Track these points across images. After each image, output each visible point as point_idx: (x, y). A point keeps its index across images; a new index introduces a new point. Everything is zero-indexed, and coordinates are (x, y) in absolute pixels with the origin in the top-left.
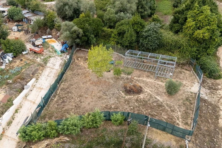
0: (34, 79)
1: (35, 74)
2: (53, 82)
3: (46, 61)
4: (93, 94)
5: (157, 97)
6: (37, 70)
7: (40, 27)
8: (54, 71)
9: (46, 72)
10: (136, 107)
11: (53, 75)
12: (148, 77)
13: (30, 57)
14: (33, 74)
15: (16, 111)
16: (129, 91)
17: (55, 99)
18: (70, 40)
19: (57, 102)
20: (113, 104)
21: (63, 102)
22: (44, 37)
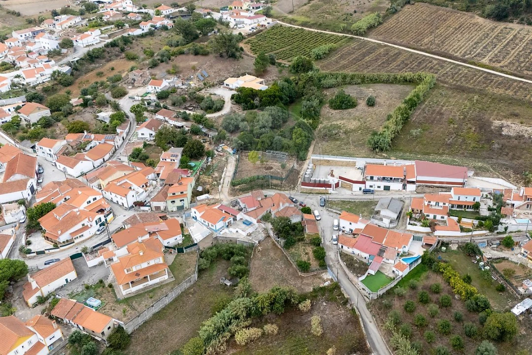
1: (225, 166)
2: (235, 168)
3: (227, 159)
9: (229, 165)
10: (269, 174)
11: (233, 166)
12: (276, 162)
13: (219, 158)
16: (267, 169)
18: (237, 147)
22: (221, 146)
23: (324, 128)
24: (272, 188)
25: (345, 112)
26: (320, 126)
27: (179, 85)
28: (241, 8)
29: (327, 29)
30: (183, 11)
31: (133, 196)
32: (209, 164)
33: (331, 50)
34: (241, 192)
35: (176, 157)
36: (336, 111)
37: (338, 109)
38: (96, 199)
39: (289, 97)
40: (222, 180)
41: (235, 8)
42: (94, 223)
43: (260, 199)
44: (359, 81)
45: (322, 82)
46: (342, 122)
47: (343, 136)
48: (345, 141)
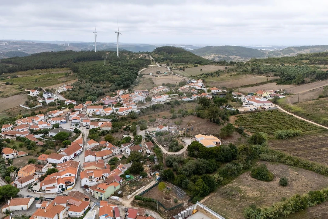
1: (145, 185)
3: (151, 182)
7: (156, 168)
9: (149, 185)
10: (164, 202)
12: (175, 196)
13: (147, 179)
15: (136, 193)
16: (166, 198)
22: (156, 172)
23: (230, 187)
24: (158, 212)
25: (258, 182)
26: (229, 185)
27: (173, 131)
28: (262, 95)
29: (312, 119)
30: (225, 92)
31: (86, 181)
32: (138, 180)
33: (295, 135)
34: (138, 205)
35: (123, 169)
36: (252, 179)
37: (254, 178)
38: (71, 175)
39: (225, 157)
41: (258, 94)
42: (58, 187)
43: (138, 214)
44: (292, 163)
45: (260, 154)
46: (247, 188)
47: (237, 199)
48: (235, 203)
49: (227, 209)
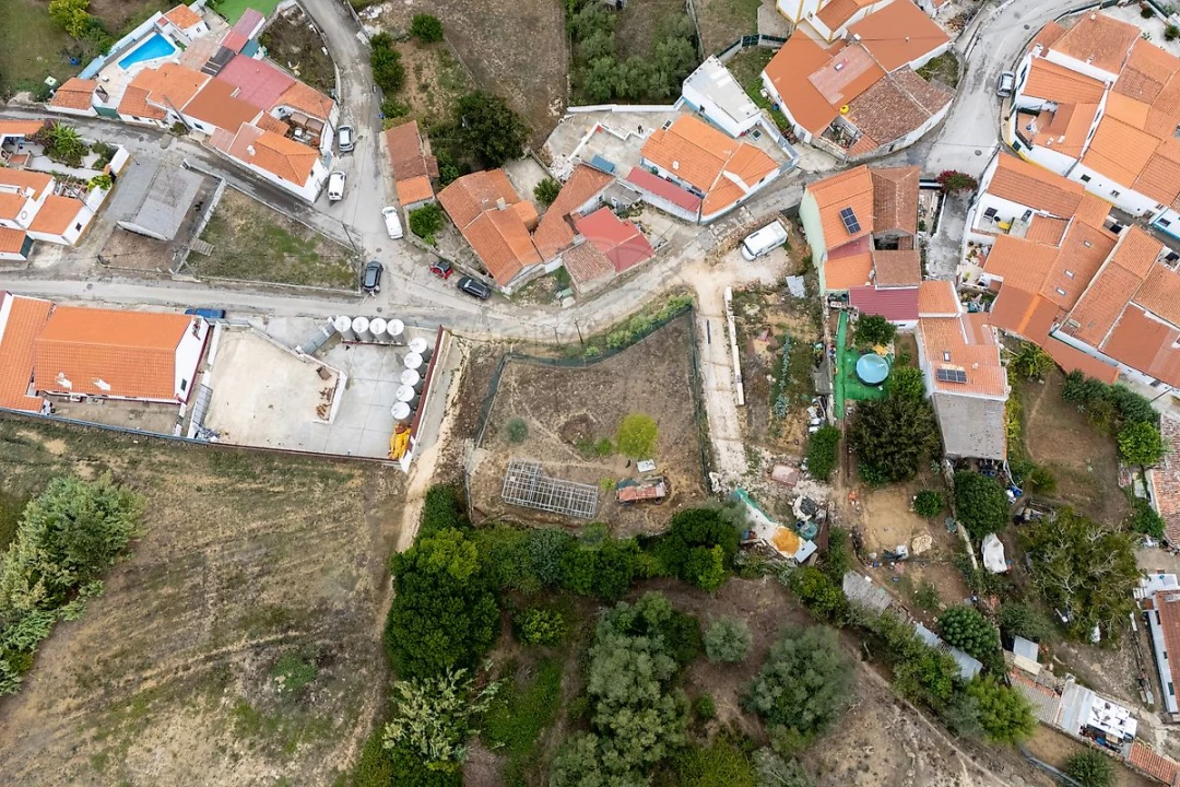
0: (742, 402)
2: (707, 408)
4: (635, 402)
5: (540, 425)
6: (750, 424)
8: (721, 434)
10: (569, 397)
11: (717, 422)
14: (750, 412)
15: (730, 346)
17: (687, 376)
19: (683, 372)
20: (602, 392)
21: (673, 375)
40: (732, 329)
43: (578, 240)
47: (240, 652)
48: (236, 610)
49: (253, 536)
